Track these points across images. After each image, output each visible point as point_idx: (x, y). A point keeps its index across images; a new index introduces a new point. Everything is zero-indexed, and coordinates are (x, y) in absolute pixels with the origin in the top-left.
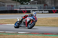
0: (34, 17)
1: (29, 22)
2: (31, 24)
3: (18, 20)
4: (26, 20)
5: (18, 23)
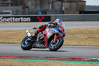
2: (56, 41)
4: (45, 35)
5: (28, 41)
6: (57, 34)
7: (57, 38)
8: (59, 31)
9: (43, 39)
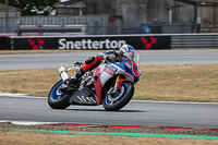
0: (127, 64)
1: (110, 82)
3: (65, 77)
4: (96, 78)
6: (122, 76)
7: (121, 84)
8: (127, 69)
9: (92, 85)
